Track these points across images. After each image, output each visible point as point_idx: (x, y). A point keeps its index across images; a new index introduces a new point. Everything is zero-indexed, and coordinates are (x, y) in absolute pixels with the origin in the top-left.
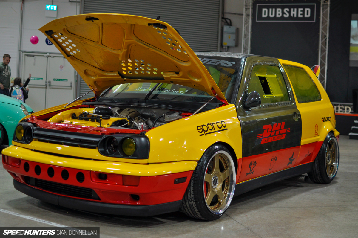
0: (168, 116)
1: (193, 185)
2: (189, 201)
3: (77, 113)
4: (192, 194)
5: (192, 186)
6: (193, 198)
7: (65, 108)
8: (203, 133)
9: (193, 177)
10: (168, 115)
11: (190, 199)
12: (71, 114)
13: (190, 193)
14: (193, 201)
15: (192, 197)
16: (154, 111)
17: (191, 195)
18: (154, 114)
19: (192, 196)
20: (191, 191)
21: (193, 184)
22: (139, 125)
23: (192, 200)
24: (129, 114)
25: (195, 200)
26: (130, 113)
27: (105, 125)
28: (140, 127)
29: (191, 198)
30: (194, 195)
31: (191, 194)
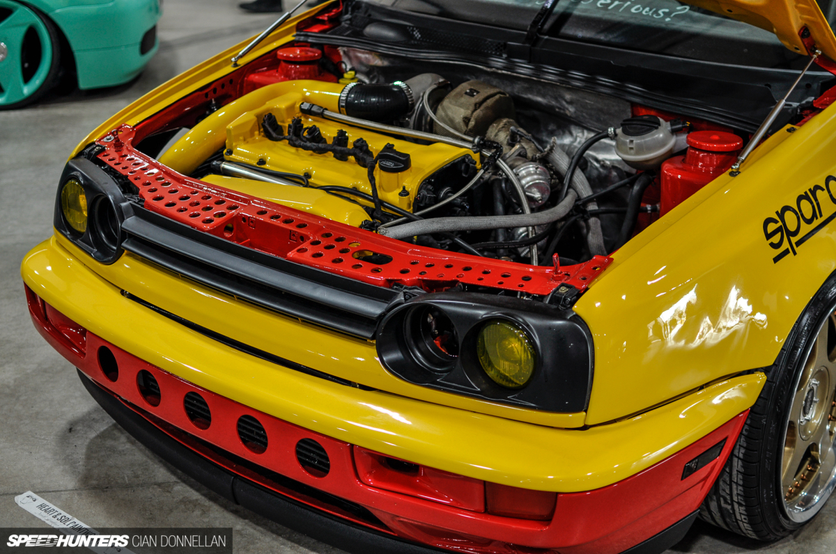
0: (632, 141)
1: (744, 454)
2: (722, 499)
3: (278, 109)
4: (737, 483)
5: (739, 458)
6: (738, 494)
7: (236, 65)
8: (786, 245)
9: (746, 427)
10: (632, 138)
11: (728, 497)
12: (258, 116)
13: (728, 479)
14: (738, 503)
15: (735, 492)
16: (568, 96)
17: (734, 486)
18: (564, 103)
19: (737, 490)
20: (735, 472)
21: (743, 451)
22: (517, 175)
23: (735, 498)
24: (473, 112)
25: (745, 501)
26: (477, 106)
27: (391, 190)
28: (523, 182)
29: (731, 495)
30: (743, 486)
31: (731, 481)
